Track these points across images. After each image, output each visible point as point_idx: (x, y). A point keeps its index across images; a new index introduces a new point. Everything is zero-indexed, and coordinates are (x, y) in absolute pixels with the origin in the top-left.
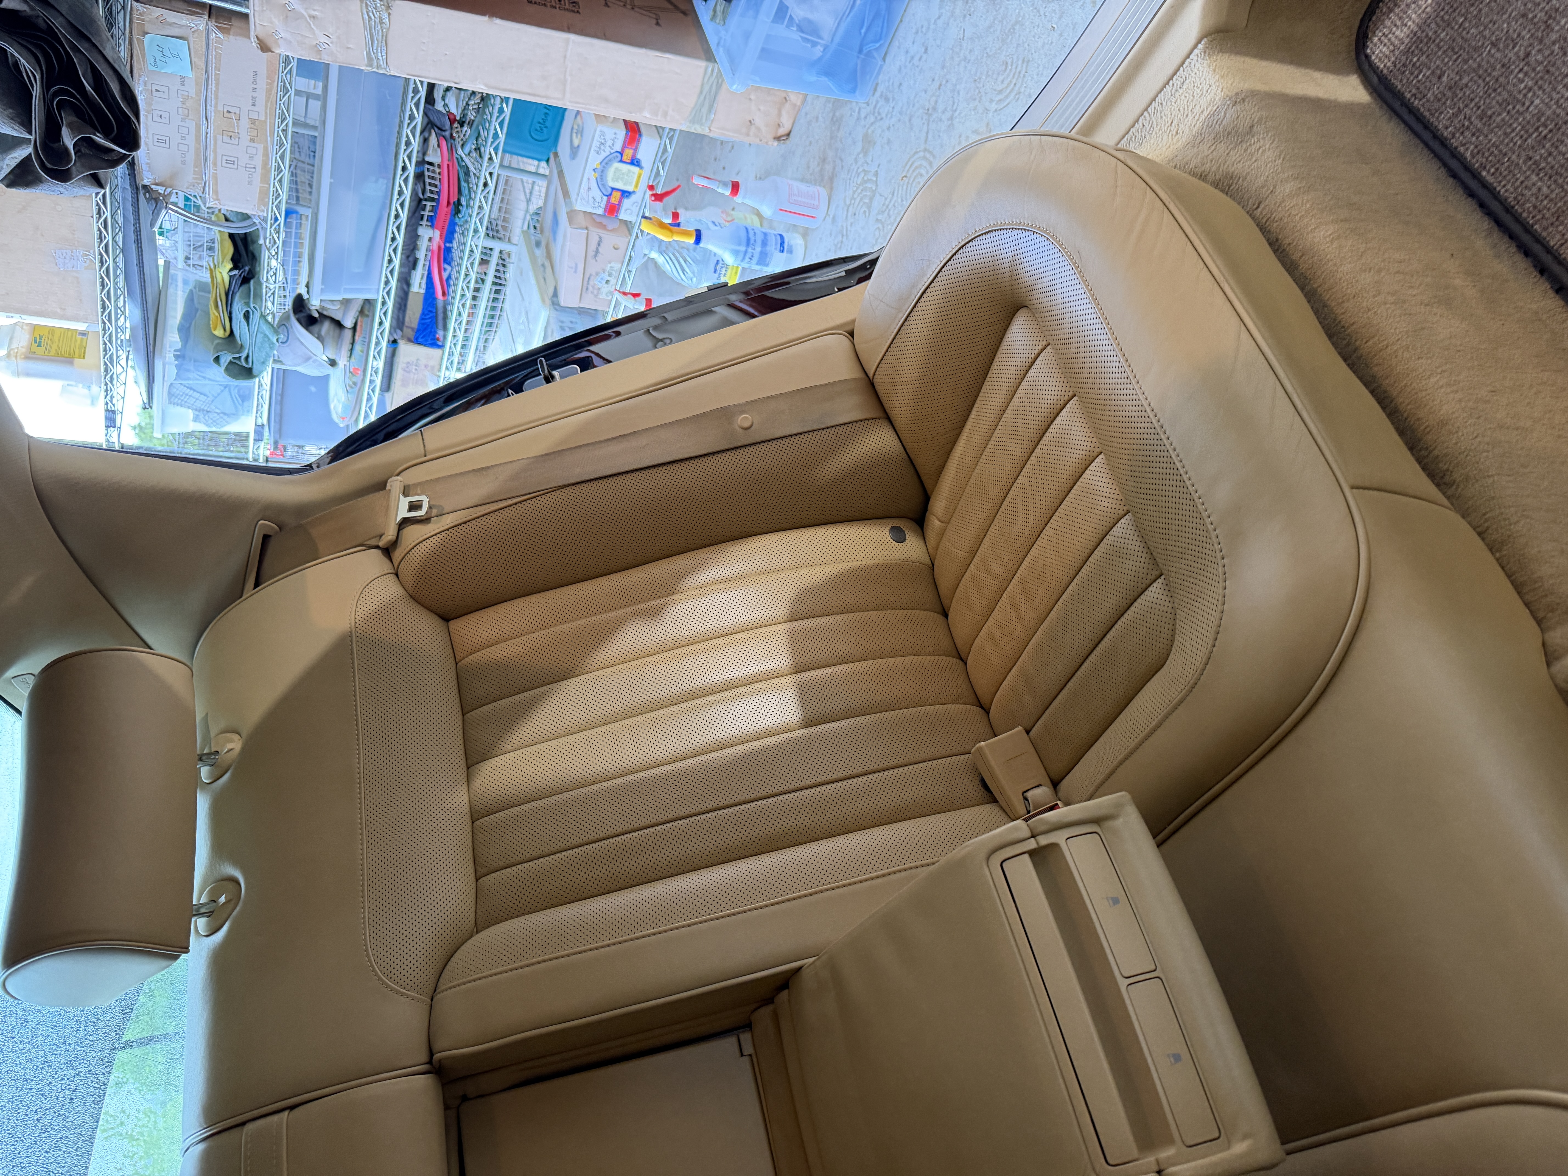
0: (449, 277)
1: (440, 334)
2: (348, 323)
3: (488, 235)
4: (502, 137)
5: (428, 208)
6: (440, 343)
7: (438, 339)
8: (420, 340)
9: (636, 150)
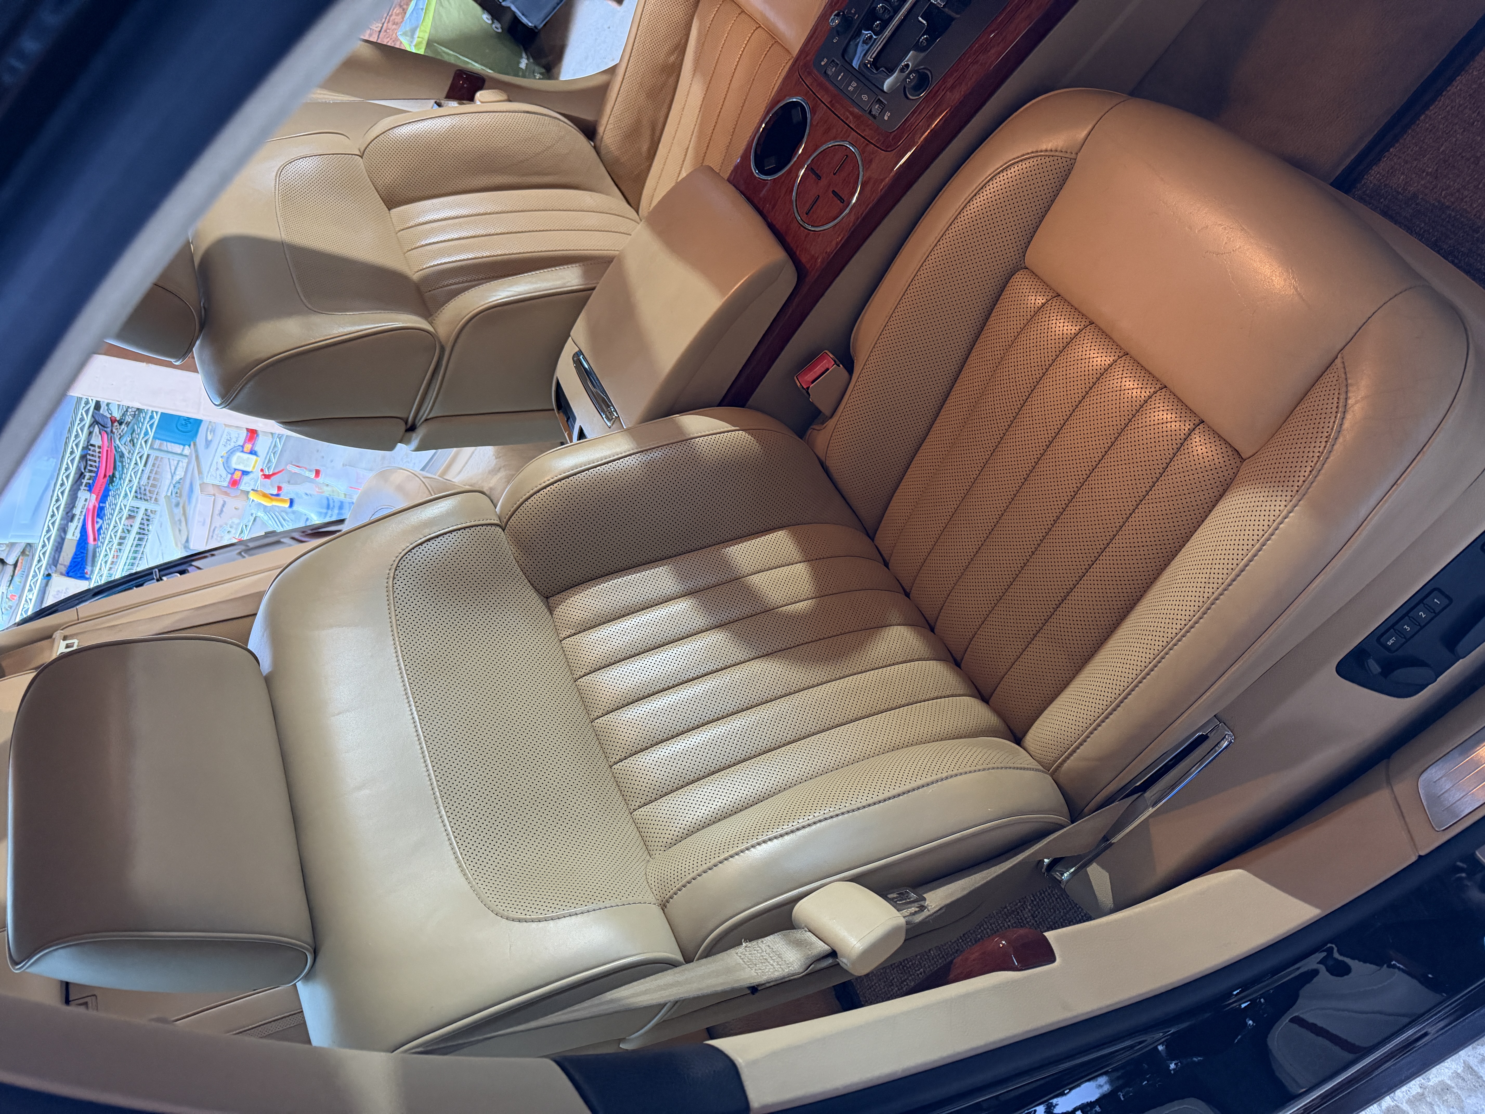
0: (100, 528)
1: (88, 569)
2: (11, 561)
3: (136, 497)
4: (151, 434)
5: (87, 477)
6: (87, 576)
7: (87, 573)
8: (71, 574)
9: (253, 445)
